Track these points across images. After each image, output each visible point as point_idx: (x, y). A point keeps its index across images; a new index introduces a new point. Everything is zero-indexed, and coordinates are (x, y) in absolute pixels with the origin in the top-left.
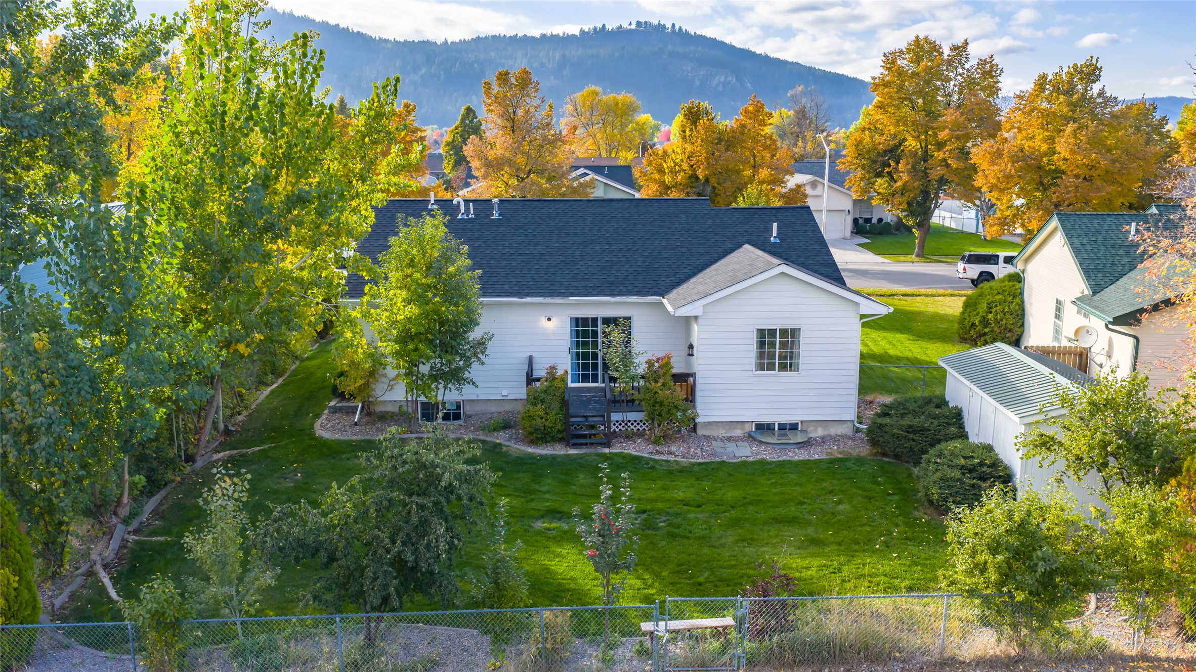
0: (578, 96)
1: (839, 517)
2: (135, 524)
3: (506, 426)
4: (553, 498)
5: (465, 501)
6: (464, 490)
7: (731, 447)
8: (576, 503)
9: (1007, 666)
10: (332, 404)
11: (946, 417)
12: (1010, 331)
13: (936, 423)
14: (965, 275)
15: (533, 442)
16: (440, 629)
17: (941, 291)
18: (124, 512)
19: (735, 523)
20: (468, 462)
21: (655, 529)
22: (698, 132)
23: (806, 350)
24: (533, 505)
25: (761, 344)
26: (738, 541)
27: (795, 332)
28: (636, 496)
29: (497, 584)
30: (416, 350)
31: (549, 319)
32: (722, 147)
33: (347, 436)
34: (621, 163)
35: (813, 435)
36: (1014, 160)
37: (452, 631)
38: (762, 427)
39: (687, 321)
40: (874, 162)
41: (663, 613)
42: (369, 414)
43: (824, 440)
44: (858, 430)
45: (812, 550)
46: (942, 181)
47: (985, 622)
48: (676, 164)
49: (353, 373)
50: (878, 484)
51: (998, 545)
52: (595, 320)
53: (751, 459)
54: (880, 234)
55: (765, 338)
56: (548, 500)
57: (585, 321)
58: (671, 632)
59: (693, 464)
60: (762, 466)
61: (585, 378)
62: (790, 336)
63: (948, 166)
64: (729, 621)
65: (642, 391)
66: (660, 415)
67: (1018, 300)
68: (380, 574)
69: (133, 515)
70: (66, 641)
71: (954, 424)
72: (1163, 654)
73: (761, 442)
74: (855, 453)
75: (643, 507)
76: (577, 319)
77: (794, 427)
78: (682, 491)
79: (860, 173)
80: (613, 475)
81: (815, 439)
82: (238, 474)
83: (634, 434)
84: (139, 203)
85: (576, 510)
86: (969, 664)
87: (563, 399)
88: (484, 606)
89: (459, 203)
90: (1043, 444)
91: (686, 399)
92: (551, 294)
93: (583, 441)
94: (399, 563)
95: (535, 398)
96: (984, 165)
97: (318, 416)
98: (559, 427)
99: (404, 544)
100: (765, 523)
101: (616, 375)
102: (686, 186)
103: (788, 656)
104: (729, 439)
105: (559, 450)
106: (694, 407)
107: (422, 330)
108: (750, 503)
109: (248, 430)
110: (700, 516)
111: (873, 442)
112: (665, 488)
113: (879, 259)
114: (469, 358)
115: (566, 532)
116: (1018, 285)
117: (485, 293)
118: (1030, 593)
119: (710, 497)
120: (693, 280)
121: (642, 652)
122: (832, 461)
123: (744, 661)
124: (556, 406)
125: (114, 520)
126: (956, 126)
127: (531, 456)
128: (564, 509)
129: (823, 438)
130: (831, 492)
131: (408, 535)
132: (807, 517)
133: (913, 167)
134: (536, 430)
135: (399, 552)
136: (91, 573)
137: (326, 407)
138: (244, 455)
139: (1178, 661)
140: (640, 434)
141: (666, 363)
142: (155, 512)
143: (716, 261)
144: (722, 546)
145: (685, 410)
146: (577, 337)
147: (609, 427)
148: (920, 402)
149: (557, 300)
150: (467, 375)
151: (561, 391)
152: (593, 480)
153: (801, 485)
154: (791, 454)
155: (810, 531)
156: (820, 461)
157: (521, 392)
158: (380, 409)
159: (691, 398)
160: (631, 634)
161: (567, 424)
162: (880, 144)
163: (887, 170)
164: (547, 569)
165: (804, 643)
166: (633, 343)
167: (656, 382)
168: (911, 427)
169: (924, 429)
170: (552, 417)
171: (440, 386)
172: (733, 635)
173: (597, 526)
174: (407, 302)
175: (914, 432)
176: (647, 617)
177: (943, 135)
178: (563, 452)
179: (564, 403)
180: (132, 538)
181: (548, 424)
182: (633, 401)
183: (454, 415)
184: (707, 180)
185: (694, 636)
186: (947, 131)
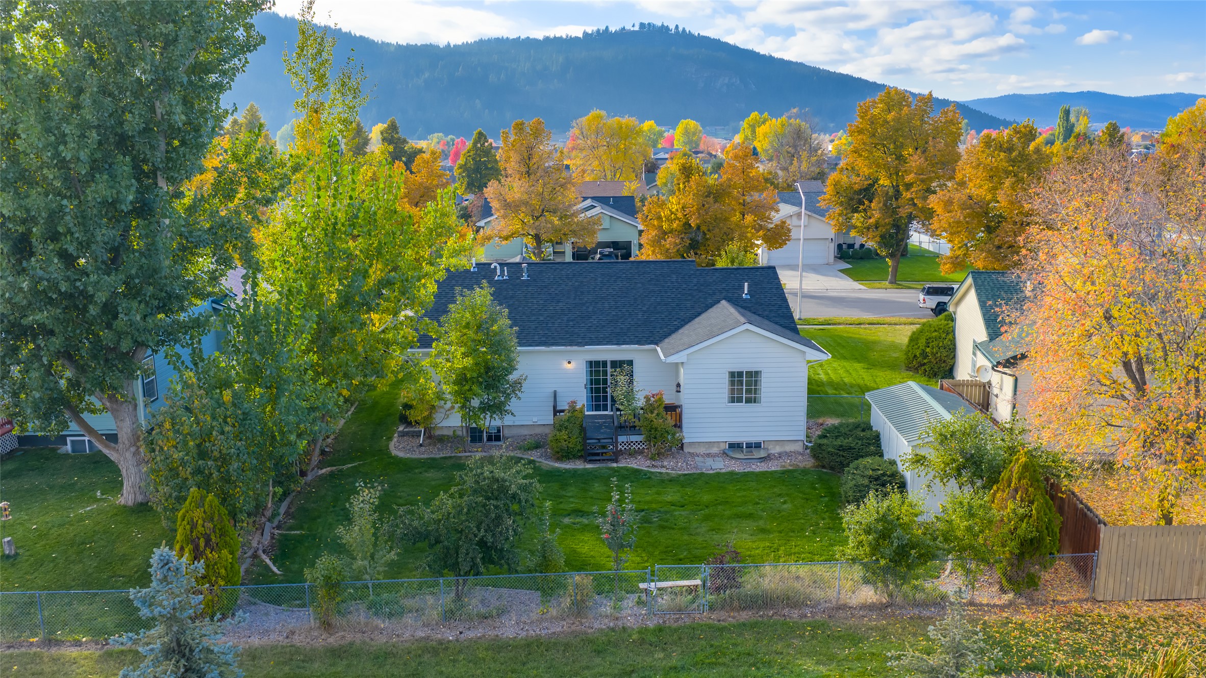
0: (584, 120)
1: (783, 513)
2: (276, 523)
3: (537, 446)
4: (576, 501)
5: (523, 504)
6: (523, 496)
7: (709, 462)
8: (594, 505)
9: (881, 609)
10: (401, 429)
11: (868, 439)
12: (944, 362)
13: (860, 442)
14: (924, 305)
15: (559, 459)
16: (504, 591)
17: (903, 320)
18: (268, 513)
19: (707, 518)
20: (525, 478)
21: (650, 523)
22: (690, 187)
23: (766, 386)
24: (561, 506)
25: (732, 383)
26: (709, 530)
27: (757, 373)
28: (637, 499)
29: (544, 557)
30: (470, 390)
31: (569, 363)
32: (711, 200)
33: (416, 456)
34: (625, 193)
35: (772, 452)
36: (963, 207)
37: (513, 592)
38: (735, 446)
39: (676, 366)
40: (851, 199)
41: (653, 576)
42: (430, 437)
43: (780, 455)
44: (807, 448)
45: (761, 536)
46: (911, 218)
47: (866, 581)
48: (672, 213)
49: (420, 407)
50: (815, 489)
51: (871, 529)
52: (605, 363)
53: (723, 471)
54: (861, 258)
55: (736, 377)
56: (572, 503)
57: (597, 363)
58: (659, 589)
59: (680, 475)
60: (732, 476)
61: (597, 408)
62: (754, 376)
63: (915, 205)
64: (698, 582)
65: (642, 419)
66: (655, 438)
67: (950, 336)
68: (471, 551)
69: (274, 516)
70: (252, 600)
71: (874, 444)
72: (985, 601)
73: (732, 458)
74: (801, 465)
75: (642, 507)
76: (591, 362)
77: (758, 445)
78: (672, 495)
79: (838, 209)
80: (620, 483)
81: (774, 455)
82: (373, 487)
83: (635, 452)
84: (287, 299)
85: (595, 508)
86: (855, 609)
87: (581, 426)
88: (536, 571)
89: (495, 267)
90: (918, 461)
91: (675, 426)
92: (571, 344)
93: (598, 458)
94: (482, 543)
95: (561, 426)
96: (939, 211)
97: (390, 439)
98: (579, 447)
99: (486, 531)
100: (729, 518)
101: (621, 407)
102: (680, 232)
103: (736, 603)
104: (708, 455)
105: (579, 465)
106: (681, 431)
107: (475, 375)
108: (720, 504)
109: (339, 451)
110: (683, 513)
111: (815, 456)
112: (658, 493)
113: (856, 285)
114: (509, 395)
115: (587, 525)
116: (951, 324)
117: (521, 344)
118: (891, 560)
119: (691, 499)
120: (681, 331)
121: (640, 603)
122: (784, 472)
123: (706, 608)
124: (576, 431)
125: (263, 519)
126: (920, 171)
127: (558, 470)
128: (585, 509)
129: (780, 454)
130: (780, 495)
131: (488, 525)
132: (760, 513)
133: (885, 205)
134: (561, 450)
135: (483, 536)
136: (255, 556)
137: (394, 431)
138: (341, 471)
139: (995, 606)
140: (641, 452)
141: (659, 397)
142: (287, 513)
143: (699, 314)
144: (698, 534)
145: (674, 435)
146: (591, 376)
147: (617, 447)
148: (850, 427)
149: (575, 348)
150: (507, 408)
151: (580, 420)
152: (605, 488)
153: (758, 490)
154: (754, 467)
155: (761, 523)
156: (776, 472)
157: (549, 419)
158: (438, 433)
159: (678, 425)
160: (633, 592)
161: (584, 444)
162: (855, 183)
163: (862, 207)
164: (575, 551)
165: (746, 595)
166: (635, 383)
167: (652, 412)
168: (841, 446)
169: (851, 448)
170: (573, 440)
171: (488, 417)
172: (701, 590)
173: (609, 519)
174: (465, 355)
175: (844, 450)
176: (644, 581)
177: (909, 178)
178: (581, 467)
179: (583, 429)
180: (276, 532)
181: (570, 445)
182: (635, 427)
183: (496, 437)
184: (698, 228)
185: (674, 592)
186: (912, 175)
